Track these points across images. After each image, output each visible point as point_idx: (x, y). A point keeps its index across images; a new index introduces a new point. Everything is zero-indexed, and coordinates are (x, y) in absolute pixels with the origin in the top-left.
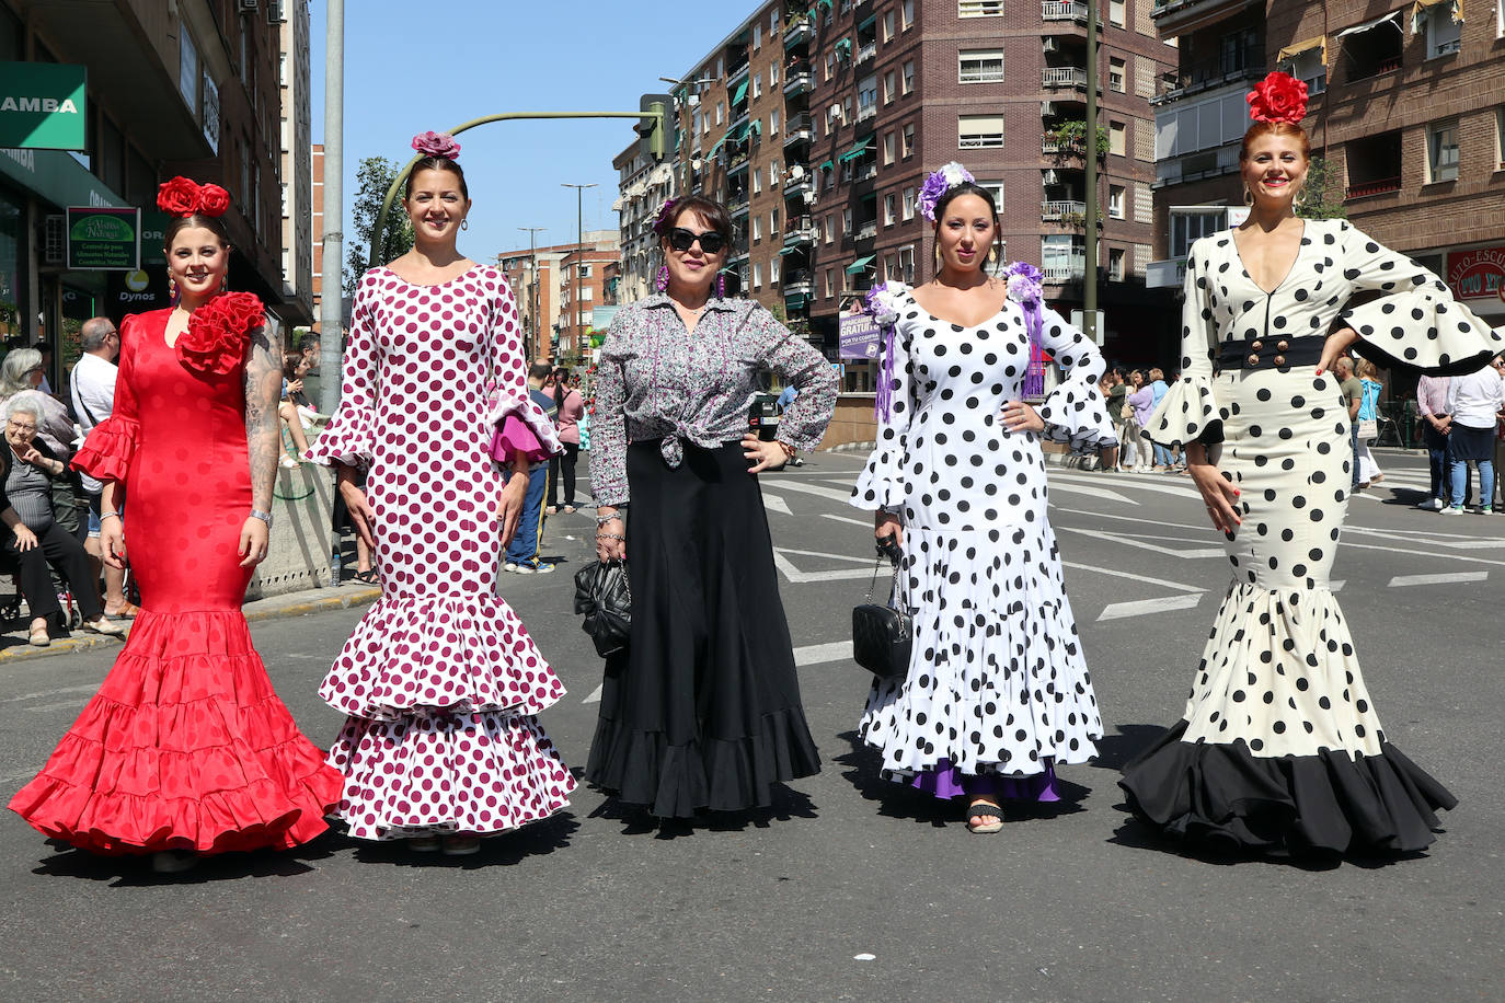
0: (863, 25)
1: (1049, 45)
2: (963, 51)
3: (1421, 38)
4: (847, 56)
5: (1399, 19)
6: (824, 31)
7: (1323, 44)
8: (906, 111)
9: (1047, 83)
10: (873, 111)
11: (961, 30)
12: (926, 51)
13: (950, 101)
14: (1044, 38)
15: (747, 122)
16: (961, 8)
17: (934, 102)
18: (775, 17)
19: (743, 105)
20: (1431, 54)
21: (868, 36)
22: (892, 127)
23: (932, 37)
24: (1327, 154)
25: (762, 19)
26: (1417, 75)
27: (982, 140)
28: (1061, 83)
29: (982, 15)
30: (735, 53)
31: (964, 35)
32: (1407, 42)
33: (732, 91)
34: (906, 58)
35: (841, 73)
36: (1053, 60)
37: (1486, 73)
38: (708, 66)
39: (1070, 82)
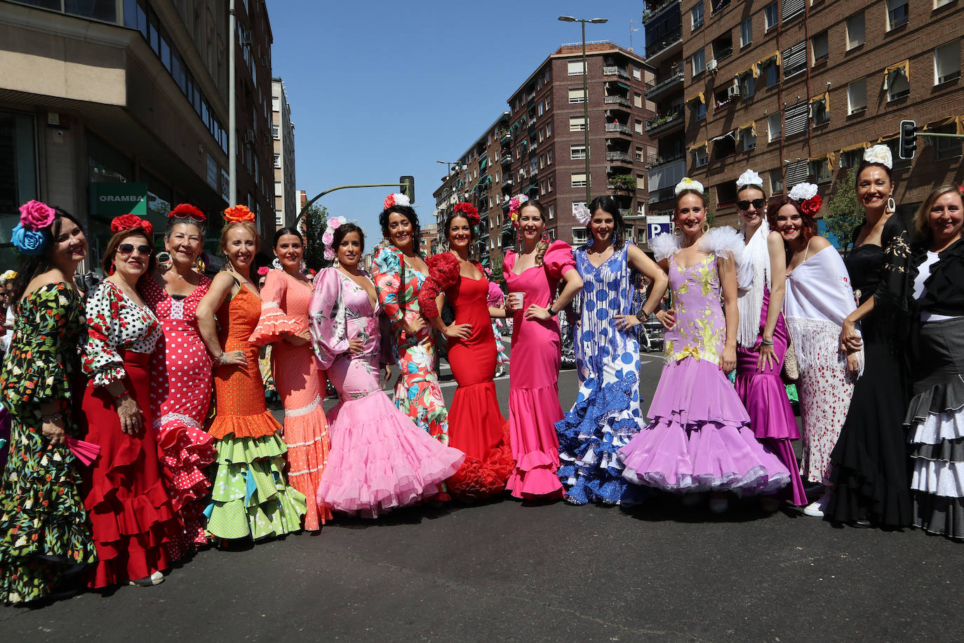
0: (531, 135)
1: (609, 142)
2: (572, 146)
3: (741, 142)
4: (525, 148)
5: (733, 134)
6: (516, 138)
7: (706, 144)
8: (549, 171)
9: (609, 159)
10: (536, 172)
11: (571, 136)
12: (557, 146)
13: (567, 167)
14: (607, 140)
15: (487, 177)
16: (571, 127)
17: (561, 167)
18: (496, 131)
19: (485, 169)
20: (746, 148)
21: (534, 139)
22: (544, 179)
23: (559, 140)
24: (710, 190)
25: (491, 132)
26: (741, 157)
27: (581, 183)
28: (614, 158)
29: (580, 130)
30: (480, 146)
31: (573, 139)
32: (736, 144)
33: (480, 163)
34: (549, 149)
35: (523, 156)
36: (611, 148)
37: (766, 157)
38: (470, 152)
39: (618, 158)
